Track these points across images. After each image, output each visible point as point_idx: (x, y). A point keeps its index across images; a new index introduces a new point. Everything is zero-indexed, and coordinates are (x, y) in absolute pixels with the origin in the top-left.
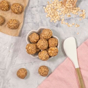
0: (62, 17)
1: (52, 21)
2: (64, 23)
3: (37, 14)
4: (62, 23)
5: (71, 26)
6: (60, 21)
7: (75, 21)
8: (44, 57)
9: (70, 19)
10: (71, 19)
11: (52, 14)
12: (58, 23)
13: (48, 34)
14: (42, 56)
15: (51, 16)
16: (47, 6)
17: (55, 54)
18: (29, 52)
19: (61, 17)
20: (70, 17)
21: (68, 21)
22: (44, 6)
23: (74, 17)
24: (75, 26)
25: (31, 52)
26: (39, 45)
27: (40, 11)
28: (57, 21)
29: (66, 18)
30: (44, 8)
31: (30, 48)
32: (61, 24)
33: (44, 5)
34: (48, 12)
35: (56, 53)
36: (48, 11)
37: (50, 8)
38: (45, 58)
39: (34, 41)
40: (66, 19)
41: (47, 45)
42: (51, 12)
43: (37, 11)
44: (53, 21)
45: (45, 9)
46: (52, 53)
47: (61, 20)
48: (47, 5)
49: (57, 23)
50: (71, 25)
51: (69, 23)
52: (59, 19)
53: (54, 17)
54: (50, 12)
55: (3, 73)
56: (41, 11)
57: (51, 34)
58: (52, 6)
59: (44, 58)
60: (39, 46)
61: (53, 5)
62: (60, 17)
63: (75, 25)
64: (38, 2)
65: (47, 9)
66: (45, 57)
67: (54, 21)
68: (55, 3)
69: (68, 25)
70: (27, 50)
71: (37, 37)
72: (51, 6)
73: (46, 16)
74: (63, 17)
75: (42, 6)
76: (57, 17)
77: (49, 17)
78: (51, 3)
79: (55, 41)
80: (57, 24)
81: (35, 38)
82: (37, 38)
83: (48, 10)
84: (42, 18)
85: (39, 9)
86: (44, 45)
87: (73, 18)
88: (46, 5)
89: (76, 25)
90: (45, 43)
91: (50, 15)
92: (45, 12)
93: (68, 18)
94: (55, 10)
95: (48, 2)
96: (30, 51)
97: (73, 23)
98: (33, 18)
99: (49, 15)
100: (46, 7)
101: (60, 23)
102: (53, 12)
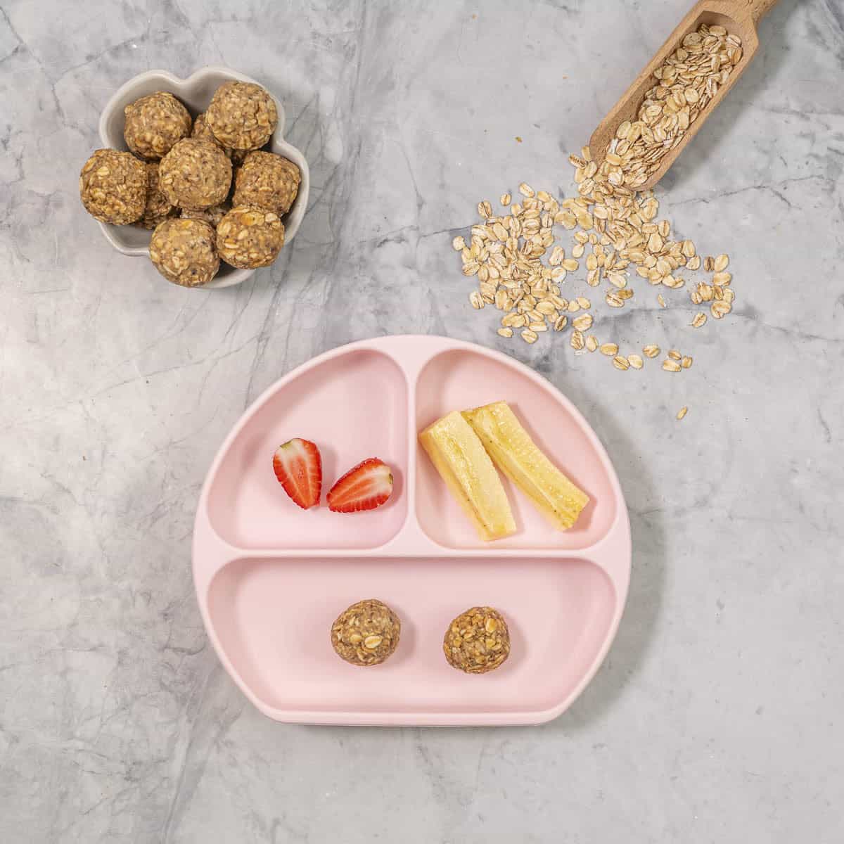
0: (574, 306)
1: (508, 330)
2: (590, 343)
3: (412, 283)
4: (580, 347)
5: (635, 365)
6: (564, 330)
7: (666, 329)
8: (180, 253)
9: (627, 318)
10: (639, 320)
11: (511, 285)
12: (548, 344)
13: (244, 116)
14: (168, 246)
15: (503, 300)
16: (480, 233)
17: (254, 256)
18: (94, 200)
19: (573, 303)
20: (629, 305)
21: (615, 327)
22: (454, 232)
23: (652, 304)
24: (664, 364)
25: (105, 202)
26: (169, 170)
27: (428, 265)
28: (544, 328)
29: (602, 313)
30: (458, 243)
31: (103, 171)
32: (568, 350)
33: (458, 225)
34: (483, 274)
35: (260, 251)
36: (482, 263)
37: (495, 248)
38: (186, 263)
39: (144, 140)
40: (605, 320)
41: (218, 183)
42: (506, 274)
43: (410, 265)
44: (517, 332)
45: (466, 251)
46: (237, 241)
47: (570, 323)
48: (476, 225)
49: (546, 342)
50: (635, 360)
51: (625, 348)
52: (555, 318)
53: (524, 306)
54: (494, 274)
55: (191, 677)
56: (439, 270)
57: (264, 117)
58: (508, 230)
59: (177, 263)
60: (168, 176)
61: (514, 224)
62: (561, 301)
63: (664, 356)
64: (420, 206)
65: (477, 251)
66: (187, 256)
67: (526, 332)
68: (531, 213)
69: (619, 358)
70: (81, 186)
71: (174, 118)
72: (505, 233)
73: (472, 297)
74: (584, 303)
75: (447, 235)
76: (545, 306)
77: (489, 306)
78: (504, 211)
79: (284, 175)
80: (545, 352)
81: (156, 124)
82: (170, 127)
83: (484, 256)
84: (443, 311)
85: (423, 253)
86: (196, 179)
87: (648, 312)
88: (471, 227)
89: (671, 355)
90: (209, 166)
91: (497, 290)
92: (464, 272)
93: (619, 312)
94: (528, 257)
95: (486, 208)
96: (100, 194)
97: (651, 348)
98: (386, 313)
99: (489, 289)
100: (468, 237)
101: (562, 346)
102: (516, 276)
